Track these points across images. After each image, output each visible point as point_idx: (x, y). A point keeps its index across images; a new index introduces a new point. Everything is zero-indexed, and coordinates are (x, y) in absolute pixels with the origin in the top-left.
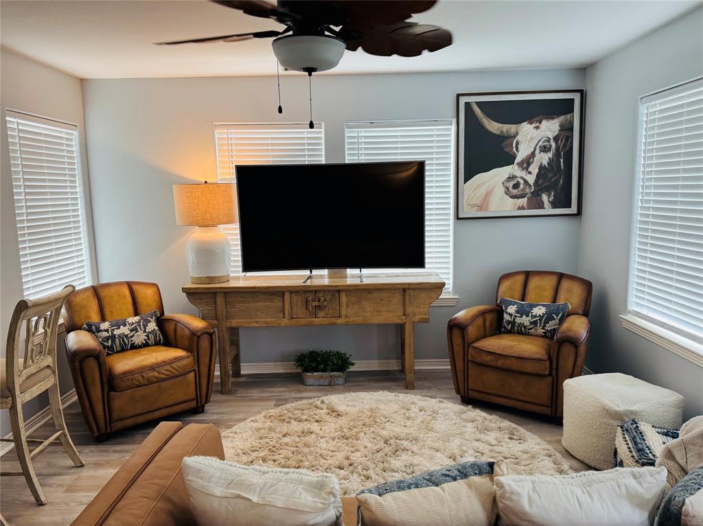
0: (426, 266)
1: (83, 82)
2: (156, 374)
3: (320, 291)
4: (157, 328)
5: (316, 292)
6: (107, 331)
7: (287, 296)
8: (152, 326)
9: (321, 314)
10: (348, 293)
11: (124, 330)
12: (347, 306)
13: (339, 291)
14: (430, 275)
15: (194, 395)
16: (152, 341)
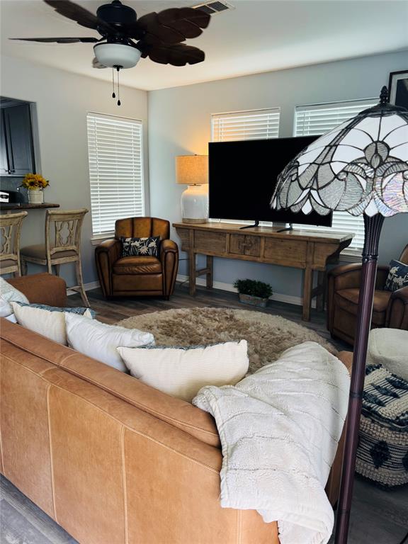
0: (333, 226)
1: (148, 92)
2: (136, 269)
3: (248, 235)
4: (155, 246)
5: (245, 236)
6: (128, 242)
7: (228, 236)
8: (153, 244)
9: (248, 252)
10: (267, 240)
11: (137, 244)
12: (265, 249)
13: (260, 237)
14: (334, 233)
15: (161, 289)
16: (150, 253)
